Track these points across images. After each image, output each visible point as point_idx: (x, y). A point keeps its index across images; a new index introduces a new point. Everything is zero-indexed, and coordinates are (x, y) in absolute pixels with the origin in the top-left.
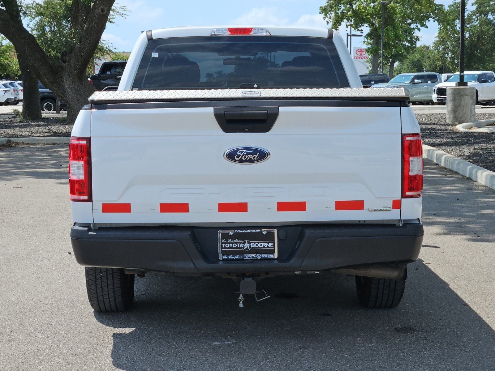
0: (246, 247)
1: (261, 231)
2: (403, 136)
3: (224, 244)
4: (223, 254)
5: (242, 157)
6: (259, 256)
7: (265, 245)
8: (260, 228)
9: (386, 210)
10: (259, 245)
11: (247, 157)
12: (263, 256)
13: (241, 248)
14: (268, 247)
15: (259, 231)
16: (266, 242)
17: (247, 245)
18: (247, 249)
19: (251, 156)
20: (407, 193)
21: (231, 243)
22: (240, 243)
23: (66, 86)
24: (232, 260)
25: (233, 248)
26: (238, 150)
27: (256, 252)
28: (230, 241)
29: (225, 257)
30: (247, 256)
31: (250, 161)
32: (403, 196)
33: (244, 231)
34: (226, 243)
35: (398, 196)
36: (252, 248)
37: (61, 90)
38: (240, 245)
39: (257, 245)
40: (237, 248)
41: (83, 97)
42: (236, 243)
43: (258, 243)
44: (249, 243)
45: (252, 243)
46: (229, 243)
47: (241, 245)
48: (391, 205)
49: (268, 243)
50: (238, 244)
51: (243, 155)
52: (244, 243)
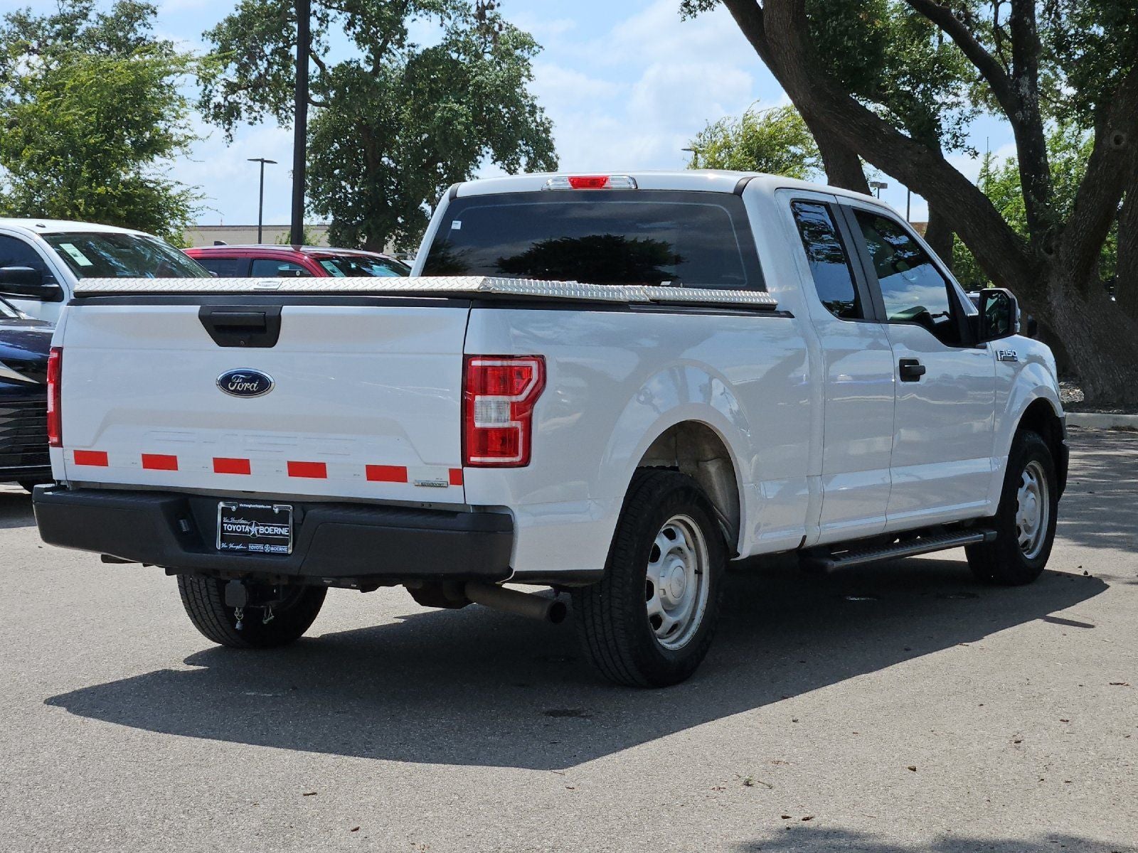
0: (253, 533)
1: (272, 507)
2: (467, 359)
3: (225, 525)
4: (222, 541)
5: (237, 386)
6: (268, 548)
7: (278, 530)
8: (272, 502)
9: (440, 486)
10: (270, 530)
11: (243, 386)
12: (272, 549)
13: (246, 533)
14: (281, 534)
15: (270, 507)
16: (278, 527)
17: (254, 529)
18: (254, 535)
19: (249, 384)
20: (473, 459)
21: (234, 524)
22: (246, 525)
23: (1055, 303)
24: (233, 551)
25: (236, 531)
26: (232, 375)
27: (265, 540)
28: (233, 520)
29: (224, 546)
30: (252, 547)
31: (247, 393)
32: (466, 462)
33: (250, 506)
34: (228, 523)
35: (457, 463)
36: (261, 534)
37: (1044, 313)
38: (245, 528)
39: (267, 530)
40: (241, 532)
41: (1086, 328)
42: (241, 524)
43: (269, 526)
44: (257, 525)
45: (261, 525)
46: (232, 524)
47: (247, 529)
48: (447, 478)
49: (282, 527)
50: (243, 526)
51: (238, 383)
52: (251, 525)
